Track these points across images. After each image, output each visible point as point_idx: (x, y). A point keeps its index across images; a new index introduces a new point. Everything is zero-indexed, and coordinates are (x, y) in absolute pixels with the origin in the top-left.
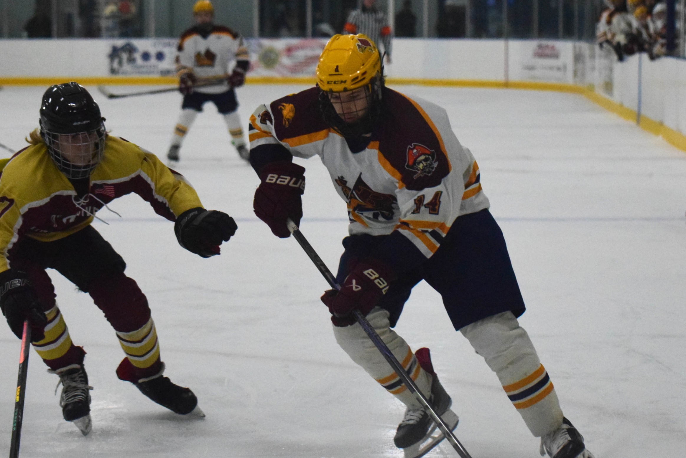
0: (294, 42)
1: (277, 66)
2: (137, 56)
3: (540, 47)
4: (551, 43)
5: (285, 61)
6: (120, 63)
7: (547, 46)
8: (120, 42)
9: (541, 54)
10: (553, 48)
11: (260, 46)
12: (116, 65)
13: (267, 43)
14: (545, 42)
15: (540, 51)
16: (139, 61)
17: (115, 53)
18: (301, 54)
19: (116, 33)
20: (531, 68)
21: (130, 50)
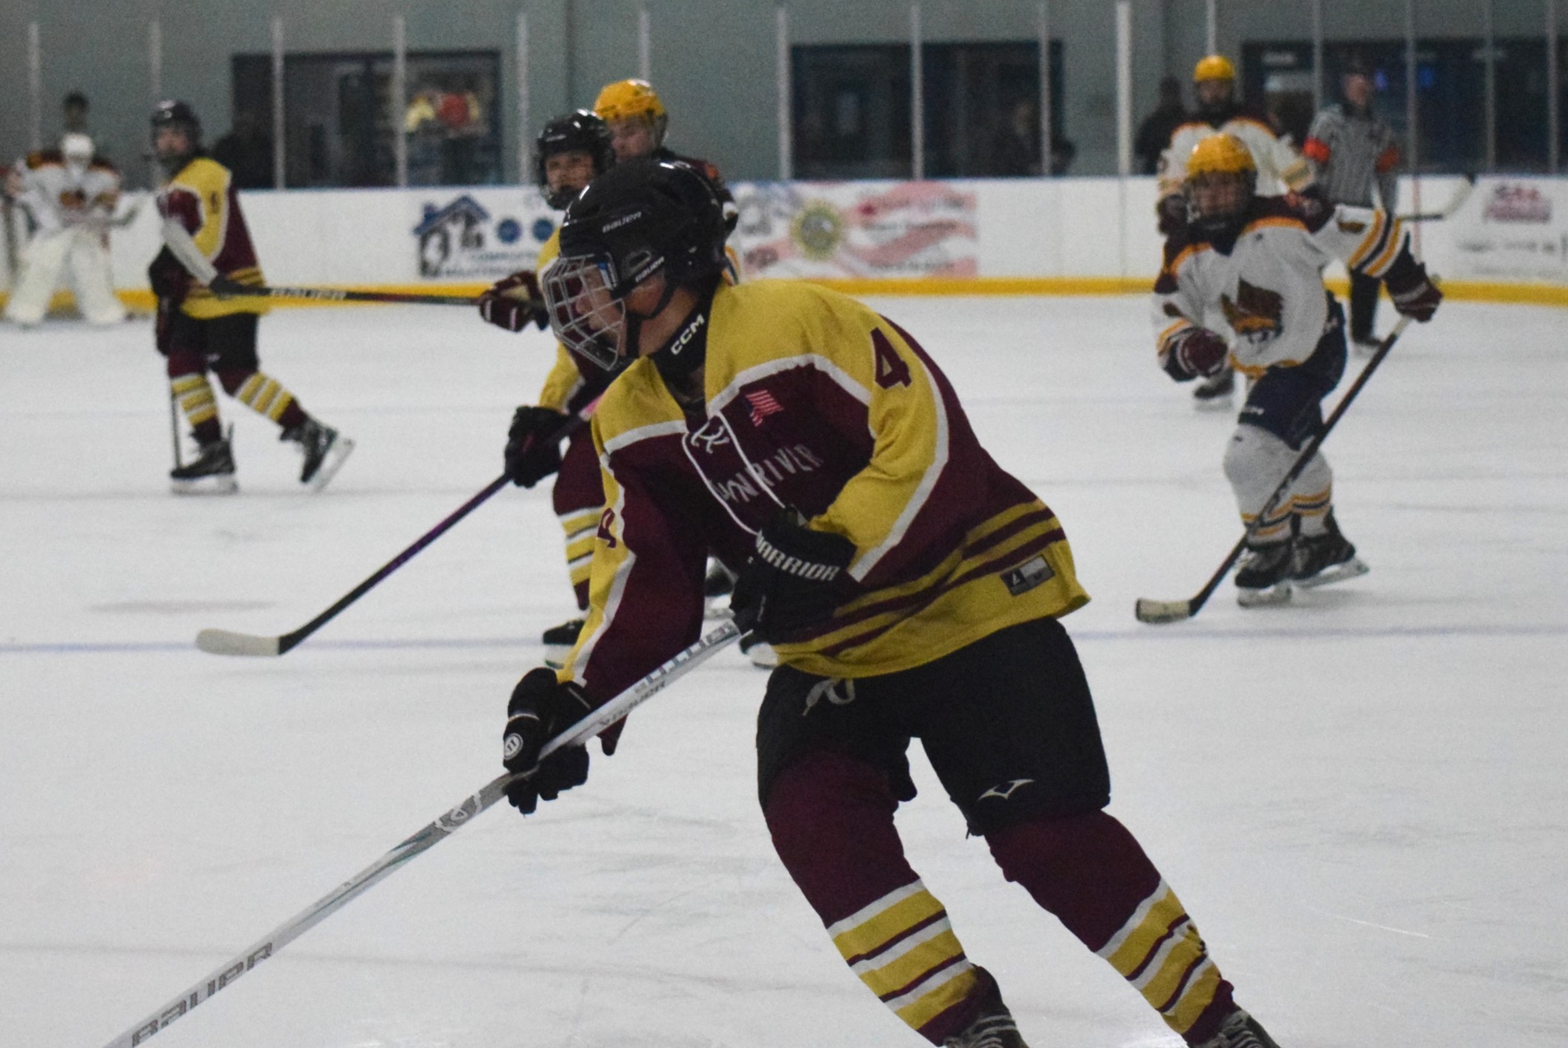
0: (881, 188)
1: (838, 248)
2: (488, 230)
3: (1502, 192)
4: (1528, 183)
5: (859, 237)
6: (445, 248)
7: (1518, 192)
8: (443, 197)
9: (1503, 211)
10: (1534, 195)
11: (795, 201)
12: (433, 254)
13: (812, 192)
14: (1512, 182)
15: (1501, 204)
16: (492, 243)
17: (430, 224)
18: (898, 220)
19: (434, 171)
20: (1477, 248)
21: (470, 215)
